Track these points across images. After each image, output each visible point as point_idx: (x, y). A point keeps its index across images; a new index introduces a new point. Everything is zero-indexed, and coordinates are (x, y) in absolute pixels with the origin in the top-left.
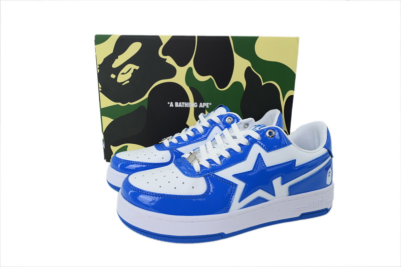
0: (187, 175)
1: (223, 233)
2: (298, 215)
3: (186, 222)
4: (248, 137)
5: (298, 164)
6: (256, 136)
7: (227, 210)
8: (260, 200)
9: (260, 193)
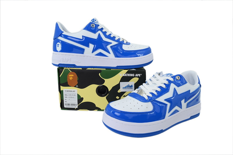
0: (142, 101)
1: (162, 130)
2: (189, 117)
3: (146, 126)
4: (168, 80)
5: (191, 92)
6: (172, 79)
7: (164, 118)
8: (176, 111)
9: (177, 108)
